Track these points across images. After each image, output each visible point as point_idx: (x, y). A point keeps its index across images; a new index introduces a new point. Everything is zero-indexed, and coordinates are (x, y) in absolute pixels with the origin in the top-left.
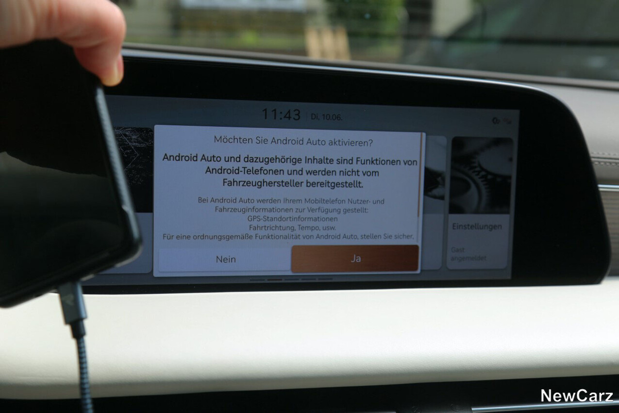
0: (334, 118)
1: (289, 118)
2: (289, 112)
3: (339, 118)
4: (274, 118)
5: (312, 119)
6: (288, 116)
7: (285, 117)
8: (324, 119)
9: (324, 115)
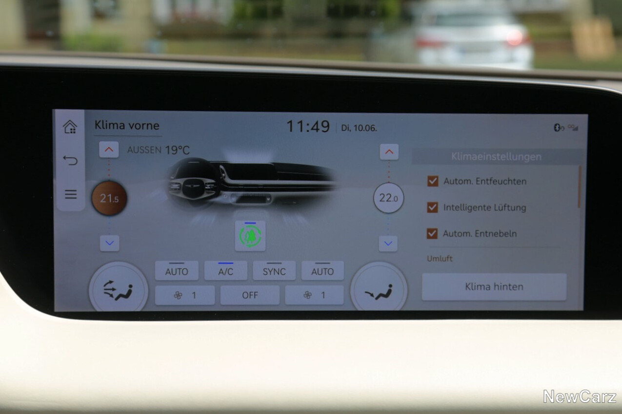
0: (367, 129)
1: (317, 130)
2: (317, 123)
3: (373, 129)
4: (300, 130)
5: (343, 130)
6: (315, 128)
7: (312, 129)
8: (356, 130)
9: (356, 126)
